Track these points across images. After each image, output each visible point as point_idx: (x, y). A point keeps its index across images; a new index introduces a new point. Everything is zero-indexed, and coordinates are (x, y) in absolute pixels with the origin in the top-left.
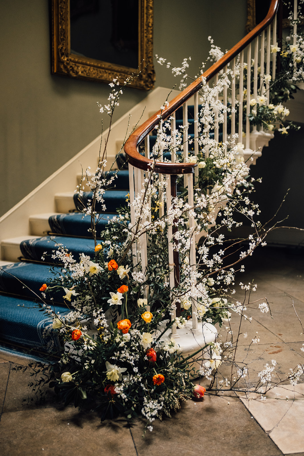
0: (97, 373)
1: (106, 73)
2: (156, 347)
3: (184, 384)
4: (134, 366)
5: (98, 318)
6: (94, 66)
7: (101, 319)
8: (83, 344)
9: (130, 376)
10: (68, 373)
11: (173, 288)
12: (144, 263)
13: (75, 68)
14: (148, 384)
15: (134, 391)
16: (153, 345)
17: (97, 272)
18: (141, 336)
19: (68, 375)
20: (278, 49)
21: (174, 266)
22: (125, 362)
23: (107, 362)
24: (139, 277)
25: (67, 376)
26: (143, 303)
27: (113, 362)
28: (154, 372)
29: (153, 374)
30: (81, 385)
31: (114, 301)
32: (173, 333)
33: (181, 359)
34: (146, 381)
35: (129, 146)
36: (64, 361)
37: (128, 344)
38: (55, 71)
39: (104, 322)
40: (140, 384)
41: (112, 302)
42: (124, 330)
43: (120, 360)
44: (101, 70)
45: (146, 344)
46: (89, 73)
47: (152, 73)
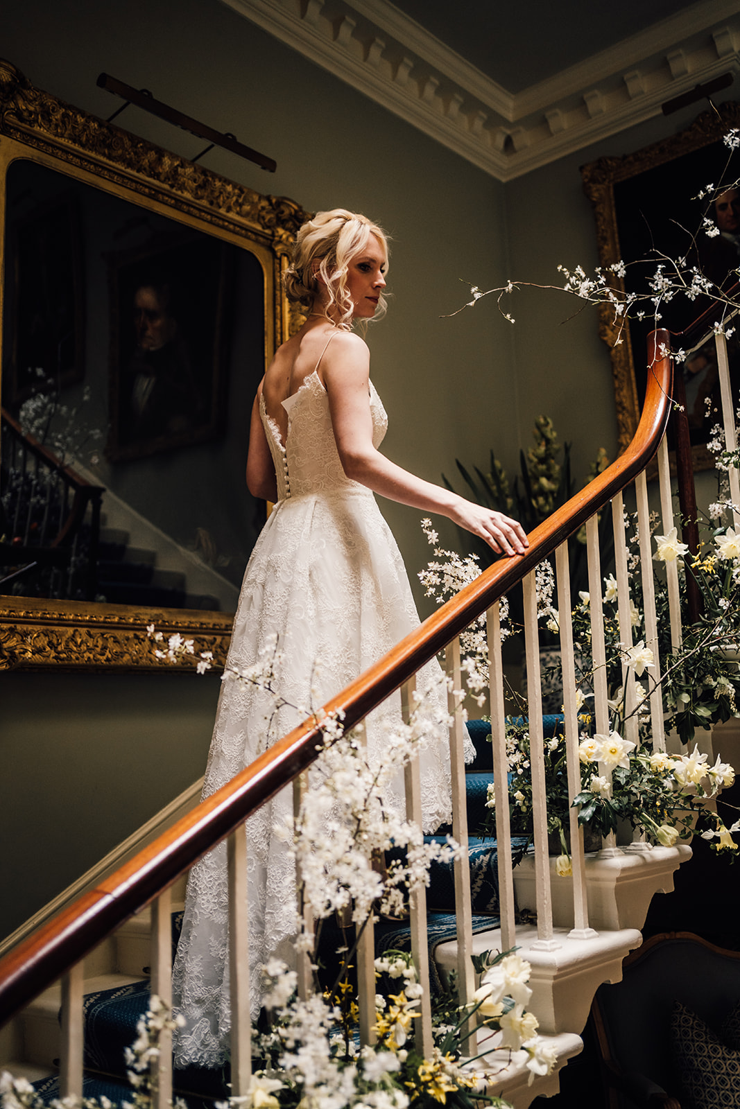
6: (91, 625)
13: (11, 642)
20: (682, 549)
44: (120, 634)
46: (67, 649)
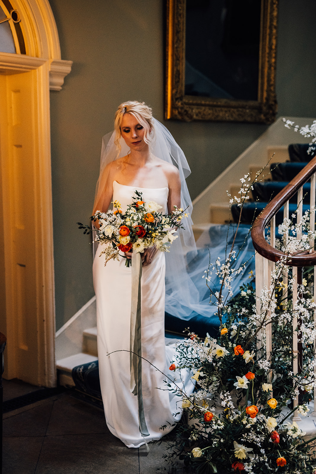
0: (225, 450)
1: (222, 111)
2: (279, 429)
3: (305, 466)
4: (261, 448)
5: (225, 400)
6: (209, 105)
7: (229, 401)
8: (211, 423)
9: (256, 456)
10: (198, 448)
11: (297, 375)
12: (269, 348)
13: (190, 112)
14: (272, 463)
15: (258, 469)
16: (277, 428)
17: (223, 355)
18: (267, 420)
19: (199, 451)
21: (298, 353)
22: (252, 443)
23: (235, 442)
24: (265, 365)
25: (197, 452)
26: (268, 389)
27: (240, 442)
28: (278, 453)
29: (277, 455)
30: (212, 461)
31: (240, 384)
32: (295, 416)
33: (303, 442)
34: (271, 461)
35: (256, 233)
36: (194, 438)
37: (254, 426)
38: (169, 117)
39: (230, 403)
40: (265, 463)
41: (238, 386)
42: (252, 415)
43: (248, 441)
44: (217, 109)
45: (271, 428)
46: (204, 114)
47: (273, 103)
